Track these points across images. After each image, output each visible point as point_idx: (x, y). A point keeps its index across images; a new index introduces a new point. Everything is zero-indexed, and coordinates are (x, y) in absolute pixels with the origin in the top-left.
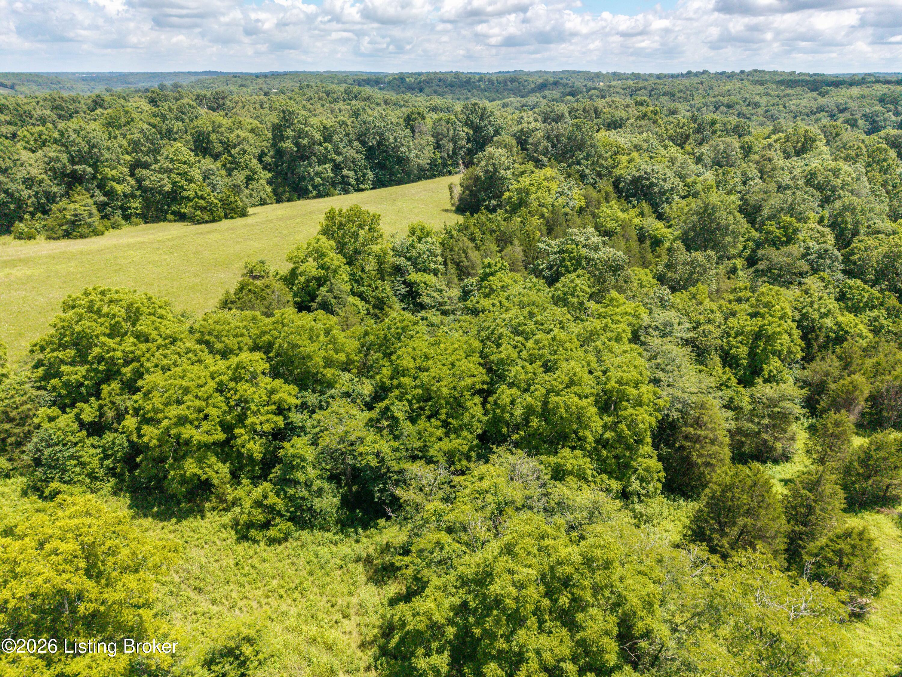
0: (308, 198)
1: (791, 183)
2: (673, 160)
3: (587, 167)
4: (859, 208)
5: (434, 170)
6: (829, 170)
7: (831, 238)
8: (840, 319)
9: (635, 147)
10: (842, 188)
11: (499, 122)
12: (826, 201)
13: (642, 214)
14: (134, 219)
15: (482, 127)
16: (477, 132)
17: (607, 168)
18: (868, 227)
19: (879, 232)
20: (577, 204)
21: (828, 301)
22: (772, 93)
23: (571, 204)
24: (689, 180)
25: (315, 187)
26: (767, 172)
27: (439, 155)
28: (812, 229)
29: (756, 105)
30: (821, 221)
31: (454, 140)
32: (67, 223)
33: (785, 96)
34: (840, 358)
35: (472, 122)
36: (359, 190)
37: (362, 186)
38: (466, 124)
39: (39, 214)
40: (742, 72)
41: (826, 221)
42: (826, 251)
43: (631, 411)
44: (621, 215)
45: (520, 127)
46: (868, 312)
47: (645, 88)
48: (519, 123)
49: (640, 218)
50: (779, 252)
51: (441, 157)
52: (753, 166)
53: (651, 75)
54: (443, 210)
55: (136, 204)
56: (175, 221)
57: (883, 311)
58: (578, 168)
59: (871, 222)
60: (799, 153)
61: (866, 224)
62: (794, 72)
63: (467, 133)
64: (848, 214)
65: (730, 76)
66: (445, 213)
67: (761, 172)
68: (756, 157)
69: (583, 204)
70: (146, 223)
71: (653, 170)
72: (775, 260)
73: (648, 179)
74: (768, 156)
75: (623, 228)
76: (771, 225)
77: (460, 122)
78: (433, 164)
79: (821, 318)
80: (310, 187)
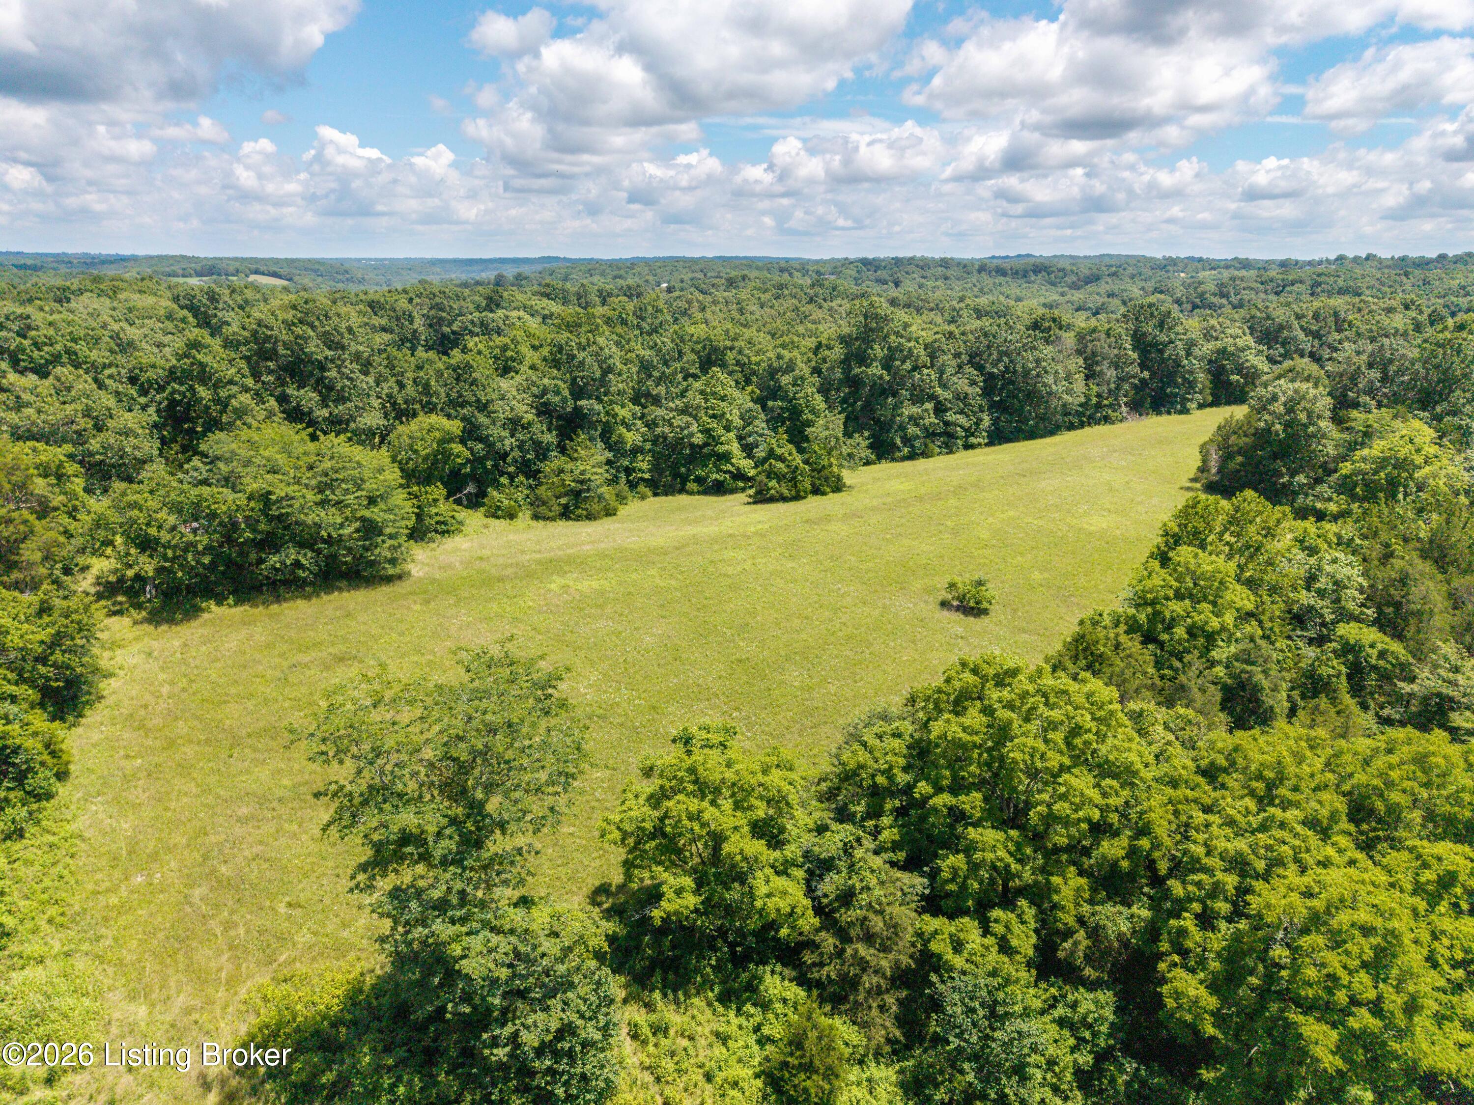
0: (893, 460)
14: (641, 488)
25: (906, 440)
27: (1093, 389)
32: (566, 494)
35: (1144, 334)
36: (968, 447)
37: (972, 440)
39: (521, 478)
40: (1442, 257)
51: (1098, 393)
55: (643, 464)
56: (699, 493)
70: (656, 495)
78: (1085, 404)
80: (898, 441)
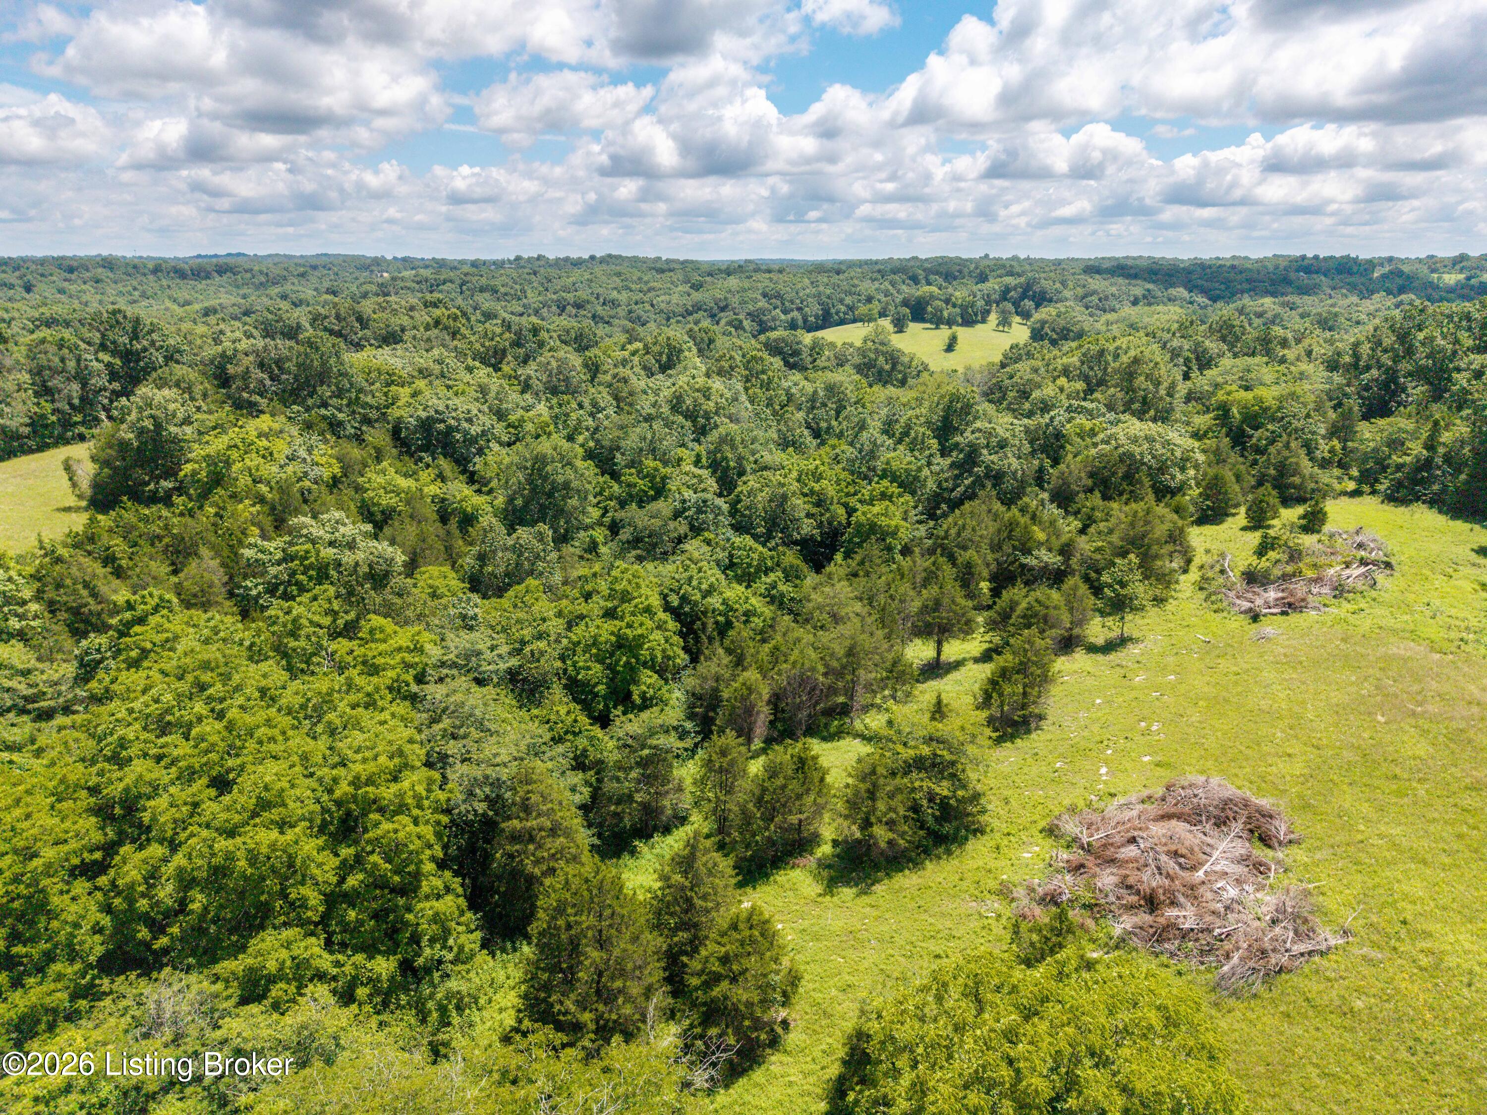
1: (652, 411)
2: (483, 390)
3: (340, 411)
4: (738, 439)
5: (43, 436)
6: (698, 390)
7: (712, 484)
8: (728, 594)
9: (420, 371)
10: (717, 413)
11: (172, 342)
12: (701, 432)
13: (442, 477)
15: (138, 353)
16: (129, 361)
17: (378, 409)
18: (756, 462)
19: (766, 468)
20: (326, 474)
21: (709, 573)
22: (633, 287)
23: (312, 475)
24: (512, 418)
26: (624, 399)
27: (49, 407)
28: (687, 474)
29: (614, 304)
30: (697, 462)
31: (82, 377)
33: (649, 290)
34: (729, 651)
35: (114, 342)
38: (103, 347)
40: (592, 258)
41: (704, 460)
42: (705, 502)
43: (386, 826)
44: (404, 483)
45: (220, 349)
46: (764, 579)
47: (451, 281)
48: (217, 341)
49: (439, 483)
50: (644, 511)
51: (54, 411)
52: (605, 391)
53: (462, 262)
54: (58, 510)
57: (780, 574)
58: (323, 411)
59: (757, 456)
60: (665, 368)
61: (752, 459)
62: (659, 258)
63: (109, 365)
64: (726, 448)
65: (577, 263)
66: (62, 515)
67: (617, 398)
68: (608, 378)
69: (337, 470)
71: (447, 407)
72: (640, 525)
73: (443, 421)
74: (622, 375)
75: (408, 503)
76: (631, 475)
77: (89, 344)
78: (37, 424)
79: (704, 597)
